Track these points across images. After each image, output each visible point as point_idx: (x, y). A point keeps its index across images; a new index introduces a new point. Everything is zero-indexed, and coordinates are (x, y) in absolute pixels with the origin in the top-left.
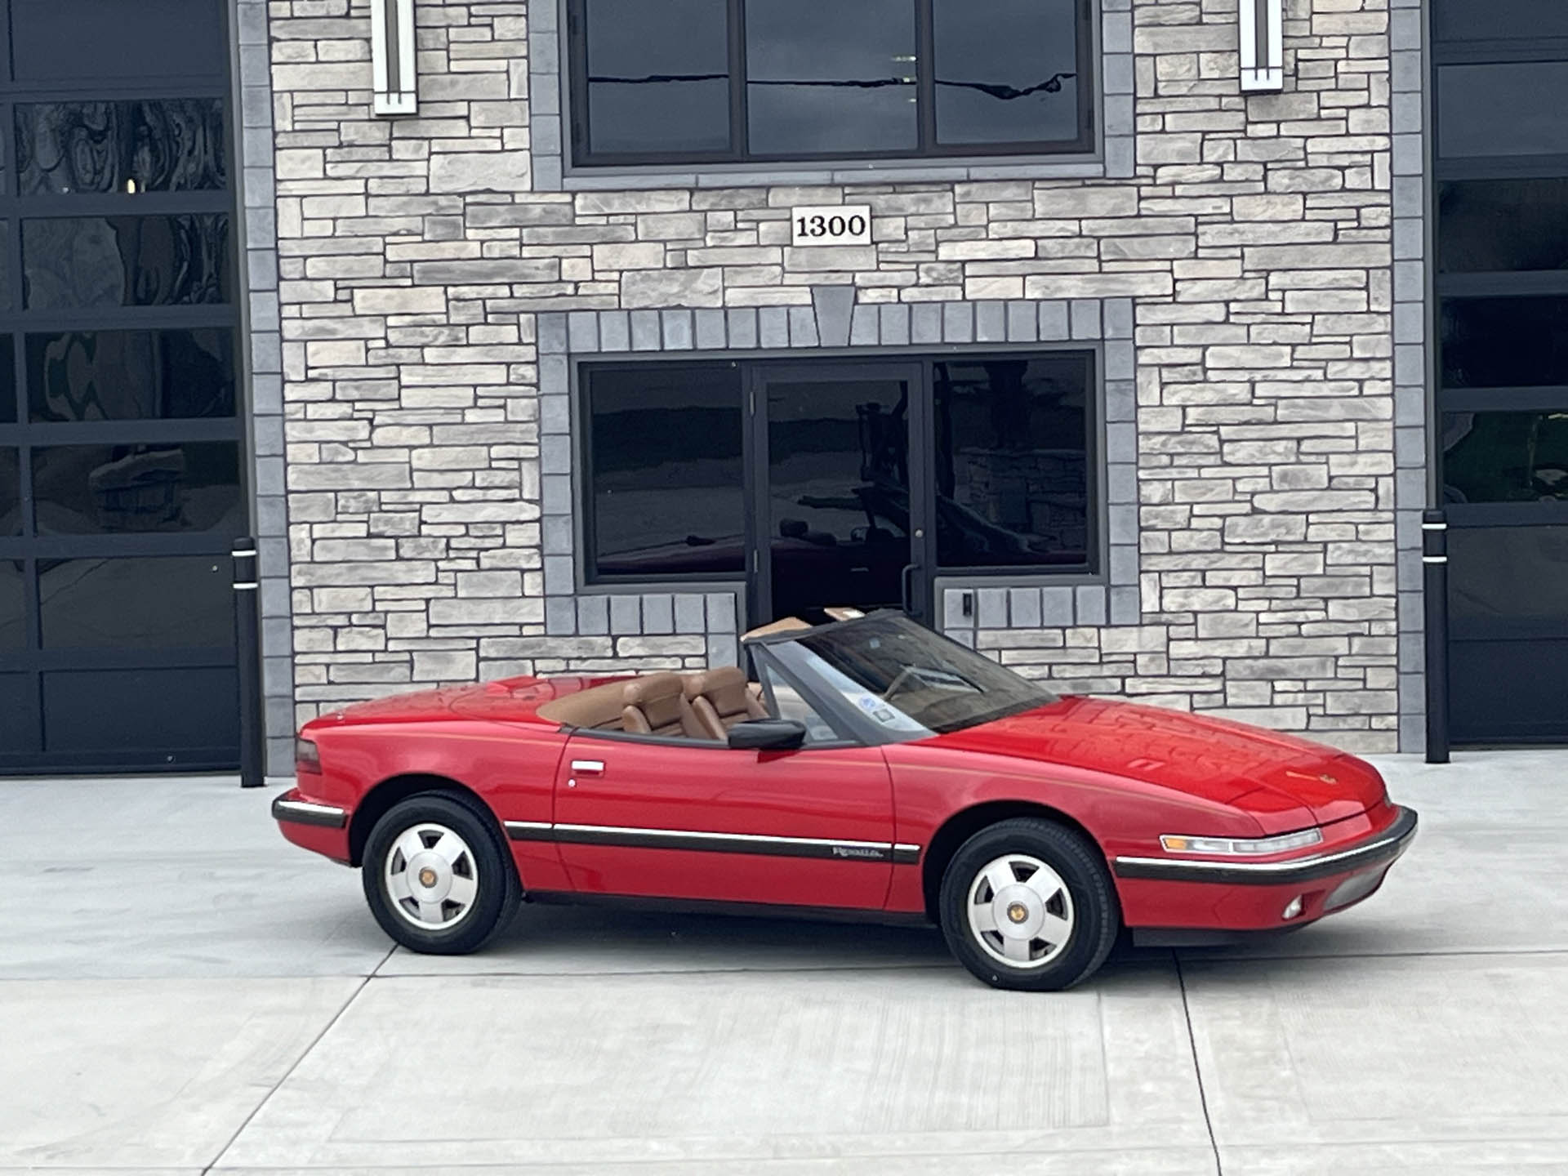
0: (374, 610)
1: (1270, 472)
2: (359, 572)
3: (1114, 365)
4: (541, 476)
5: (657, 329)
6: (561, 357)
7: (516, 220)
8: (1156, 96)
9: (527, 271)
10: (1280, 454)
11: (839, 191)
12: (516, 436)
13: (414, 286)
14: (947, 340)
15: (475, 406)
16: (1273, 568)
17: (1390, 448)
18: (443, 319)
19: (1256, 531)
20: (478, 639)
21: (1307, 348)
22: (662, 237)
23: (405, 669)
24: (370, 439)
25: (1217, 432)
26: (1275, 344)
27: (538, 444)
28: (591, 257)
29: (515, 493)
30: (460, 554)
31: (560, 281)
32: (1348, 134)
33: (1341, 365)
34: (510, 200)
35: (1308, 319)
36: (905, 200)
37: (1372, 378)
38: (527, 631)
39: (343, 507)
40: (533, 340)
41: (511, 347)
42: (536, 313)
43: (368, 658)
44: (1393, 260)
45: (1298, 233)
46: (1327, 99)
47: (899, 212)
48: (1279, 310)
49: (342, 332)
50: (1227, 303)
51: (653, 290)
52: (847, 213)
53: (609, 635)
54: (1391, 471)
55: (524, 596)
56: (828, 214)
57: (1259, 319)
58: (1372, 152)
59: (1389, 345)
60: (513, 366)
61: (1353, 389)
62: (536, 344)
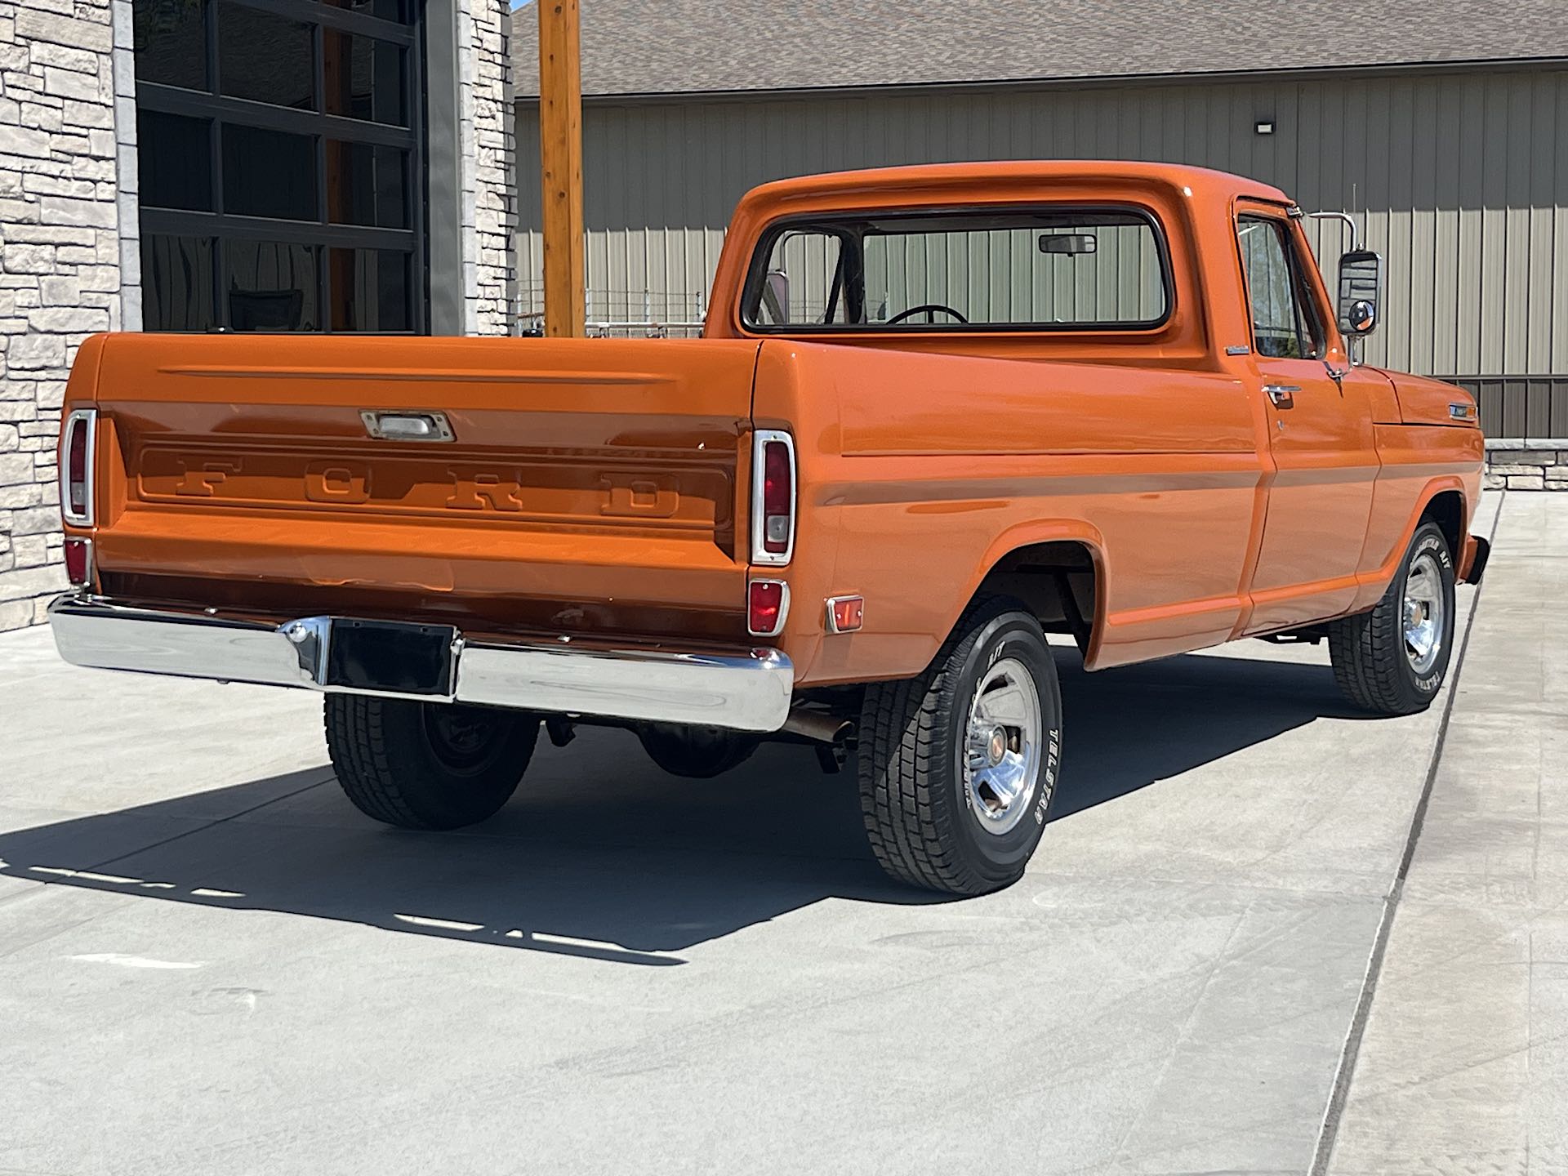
1: (38, 280)
10: (46, 261)
16: (43, 400)
17: (116, 263)
19: (33, 354)
21: (60, 136)
26: (40, 128)
37: (102, 180)
44: (114, 47)
48: (41, 90)
54: (118, 289)
57: (26, 95)
59: (115, 144)
61: (91, 190)
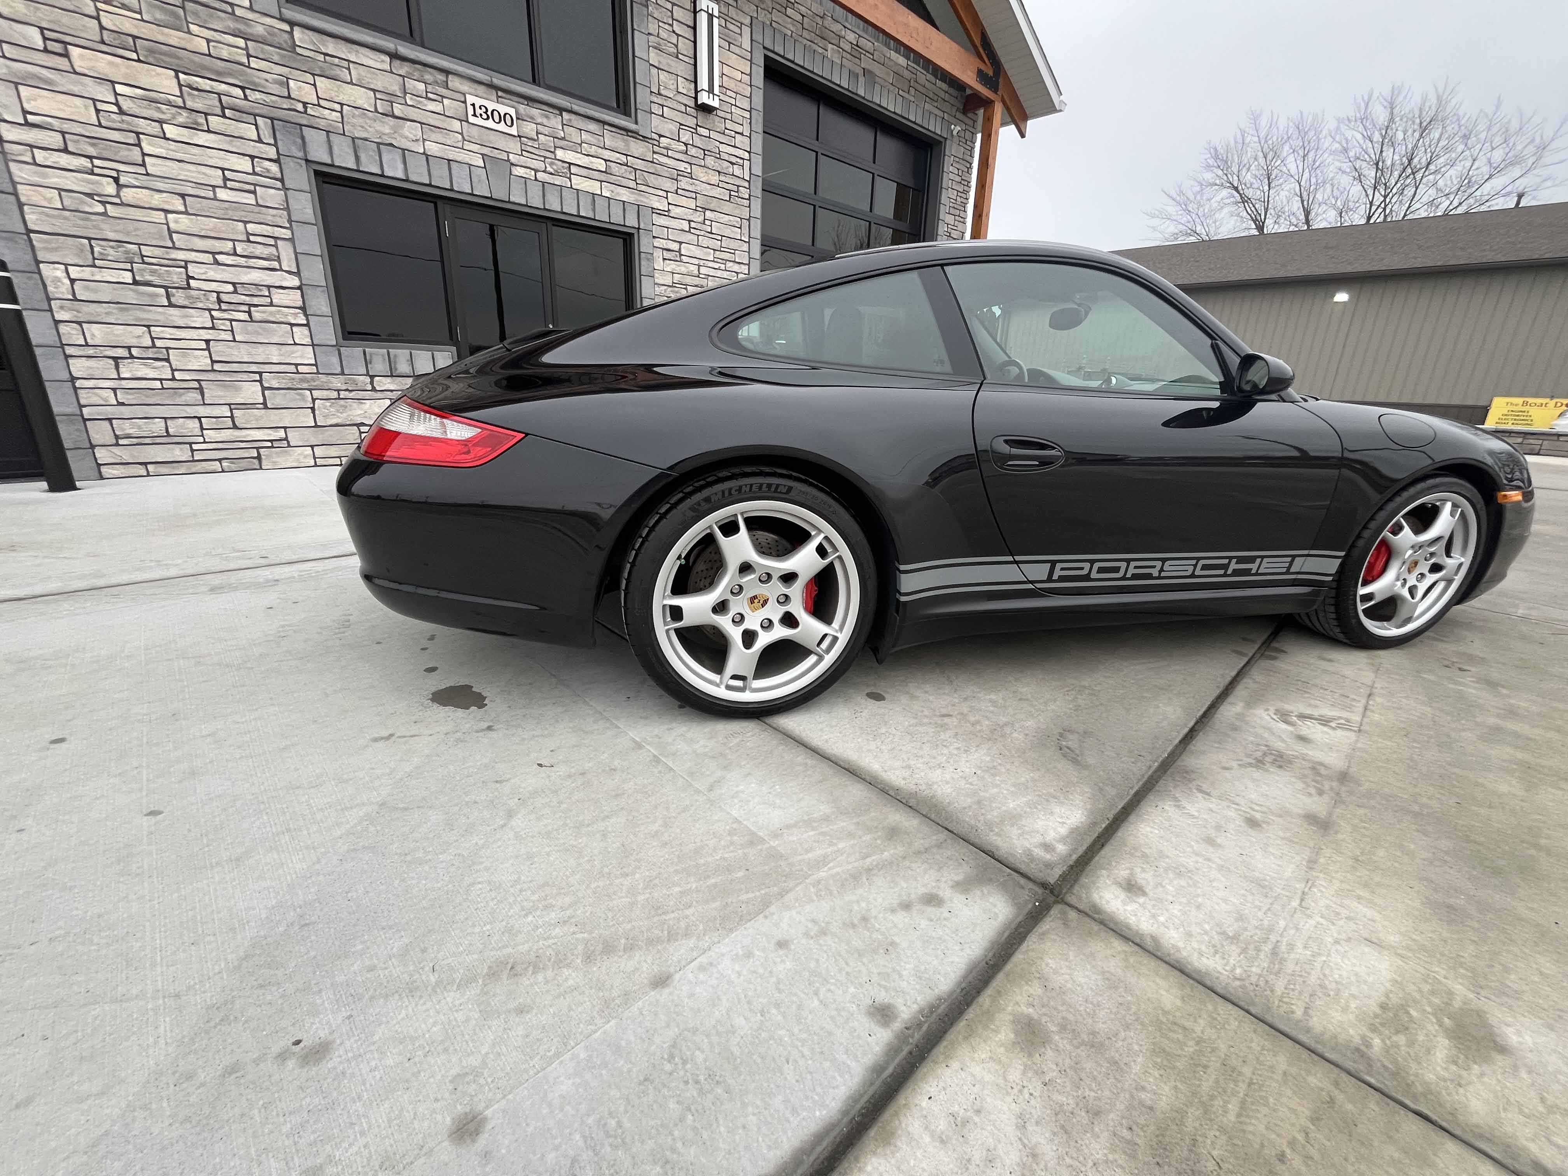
0: (154, 346)
2: (130, 312)
3: (644, 244)
4: (296, 254)
5: (378, 158)
6: (299, 161)
7: (240, 32)
8: (659, 94)
9: (257, 80)
11: (494, 92)
12: (269, 219)
13: (139, 61)
14: (564, 211)
15: (225, 187)
18: (179, 102)
20: (260, 374)
21: (721, 252)
22: (372, 87)
23: (195, 396)
24: (118, 196)
25: (686, 289)
26: (708, 247)
27: (290, 228)
28: (314, 85)
29: (275, 264)
30: (232, 307)
31: (289, 97)
32: (734, 147)
33: (731, 264)
34: (230, 10)
35: (720, 238)
36: (535, 112)
38: (301, 369)
39: (101, 254)
40: (272, 142)
41: (252, 143)
42: (272, 119)
43: (158, 384)
44: (751, 217)
45: (716, 192)
46: (729, 124)
47: (532, 119)
48: (710, 231)
49: (62, 85)
50: (690, 221)
51: (370, 127)
52: (503, 109)
53: (367, 374)
55: (295, 344)
56: (491, 106)
57: (702, 233)
58: (743, 159)
59: (748, 257)
60: (256, 160)
62: (276, 145)
